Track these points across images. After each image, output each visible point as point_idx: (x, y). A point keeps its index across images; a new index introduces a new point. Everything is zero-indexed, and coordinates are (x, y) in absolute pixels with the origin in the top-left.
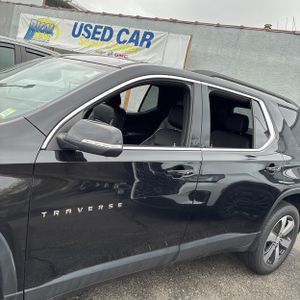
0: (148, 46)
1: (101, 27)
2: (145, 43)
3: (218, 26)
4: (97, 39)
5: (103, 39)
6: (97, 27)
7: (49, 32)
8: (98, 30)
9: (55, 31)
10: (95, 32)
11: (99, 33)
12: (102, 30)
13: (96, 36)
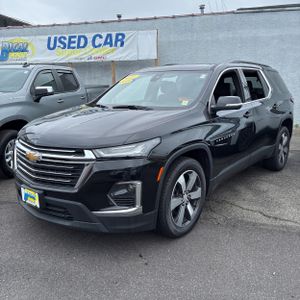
0: (122, 44)
1: (75, 37)
2: (119, 43)
3: (174, 17)
4: (74, 48)
5: (79, 47)
6: (70, 38)
7: (24, 50)
8: (72, 40)
9: (29, 48)
10: (70, 42)
11: (74, 42)
12: (76, 40)
13: (72, 45)
